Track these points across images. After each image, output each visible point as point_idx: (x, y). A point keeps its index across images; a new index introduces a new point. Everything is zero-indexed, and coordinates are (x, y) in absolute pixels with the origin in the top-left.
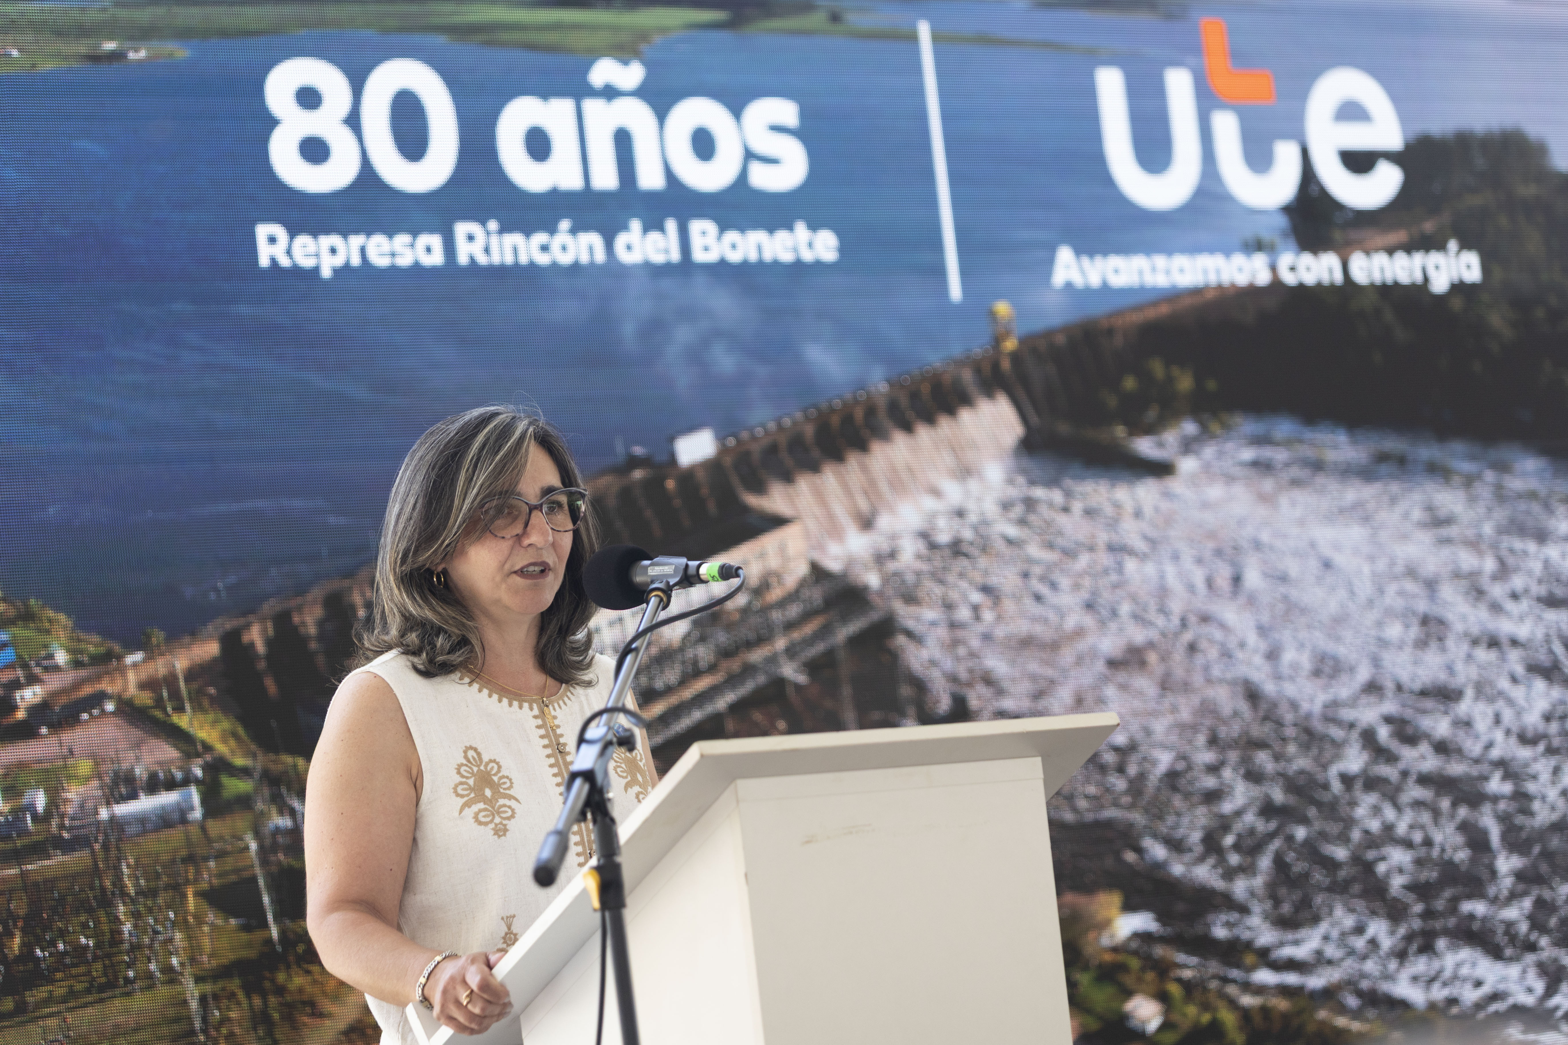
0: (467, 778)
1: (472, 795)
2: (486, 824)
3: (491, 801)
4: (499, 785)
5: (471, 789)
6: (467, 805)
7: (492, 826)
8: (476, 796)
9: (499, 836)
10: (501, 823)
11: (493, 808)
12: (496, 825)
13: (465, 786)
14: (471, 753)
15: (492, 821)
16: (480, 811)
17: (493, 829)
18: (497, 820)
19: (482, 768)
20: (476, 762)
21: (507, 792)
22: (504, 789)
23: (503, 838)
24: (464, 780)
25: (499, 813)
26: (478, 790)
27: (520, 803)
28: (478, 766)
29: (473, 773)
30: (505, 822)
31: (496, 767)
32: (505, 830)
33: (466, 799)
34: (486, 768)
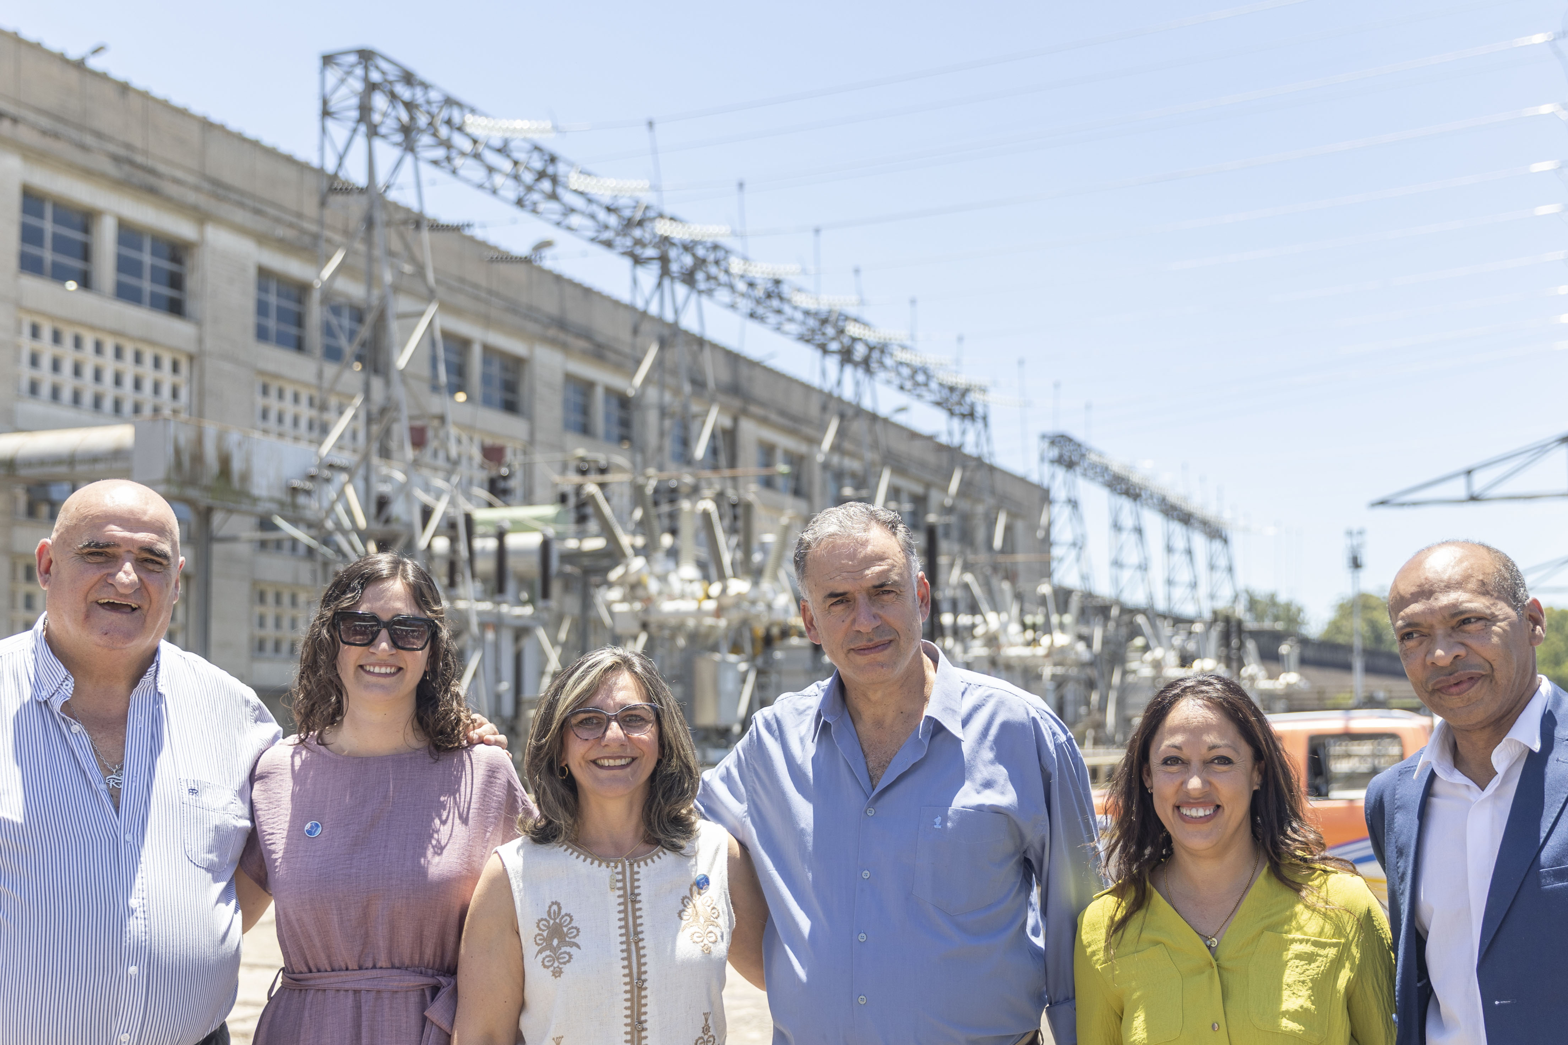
0: (543, 931)
1: (545, 944)
2: (548, 967)
3: (555, 949)
4: (566, 935)
5: (544, 939)
6: (540, 952)
7: (552, 969)
8: (547, 945)
9: (556, 977)
10: (558, 967)
11: (555, 955)
12: (554, 968)
13: (541, 937)
14: (555, 907)
15: (552, 965)
16: (547, 956)
17: (552, 971)
18: (556, 964)
19: (558, 921)
20: (554, 916)
21: (572, 940)
22: (570, 938)
23: (558, 978)
24: (541, 932)
25: (558, 959)
26: (548, 940)
27: (580, 948)
28: (555, 919)
29: (548, 927)
30: (560, 966)
31: (569, 919)
32: (561, 972)
33: (540, 947)
34: (560, 921)
